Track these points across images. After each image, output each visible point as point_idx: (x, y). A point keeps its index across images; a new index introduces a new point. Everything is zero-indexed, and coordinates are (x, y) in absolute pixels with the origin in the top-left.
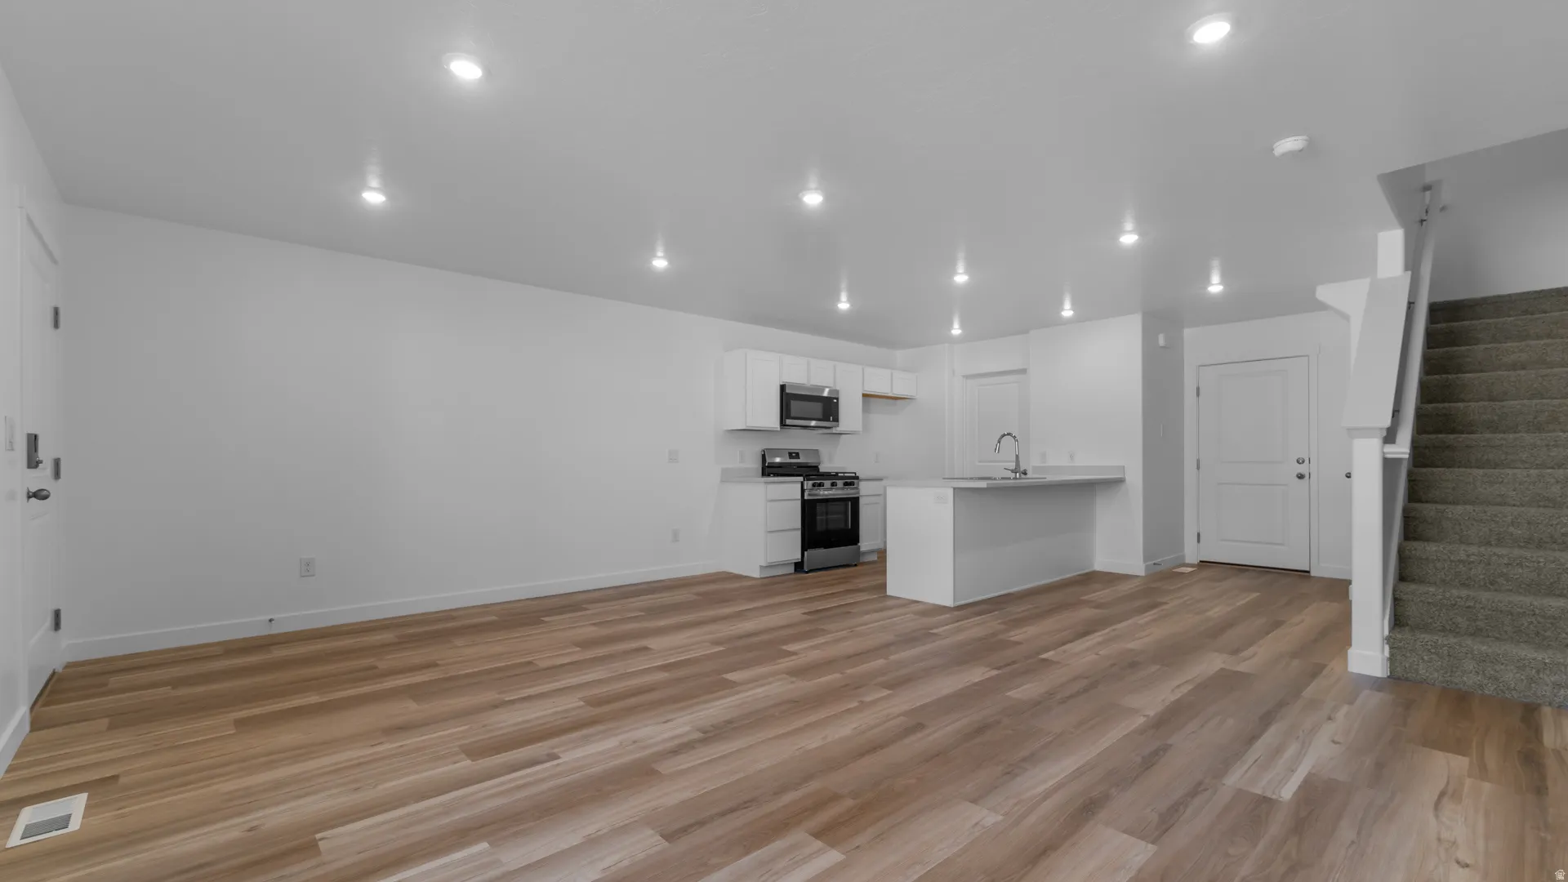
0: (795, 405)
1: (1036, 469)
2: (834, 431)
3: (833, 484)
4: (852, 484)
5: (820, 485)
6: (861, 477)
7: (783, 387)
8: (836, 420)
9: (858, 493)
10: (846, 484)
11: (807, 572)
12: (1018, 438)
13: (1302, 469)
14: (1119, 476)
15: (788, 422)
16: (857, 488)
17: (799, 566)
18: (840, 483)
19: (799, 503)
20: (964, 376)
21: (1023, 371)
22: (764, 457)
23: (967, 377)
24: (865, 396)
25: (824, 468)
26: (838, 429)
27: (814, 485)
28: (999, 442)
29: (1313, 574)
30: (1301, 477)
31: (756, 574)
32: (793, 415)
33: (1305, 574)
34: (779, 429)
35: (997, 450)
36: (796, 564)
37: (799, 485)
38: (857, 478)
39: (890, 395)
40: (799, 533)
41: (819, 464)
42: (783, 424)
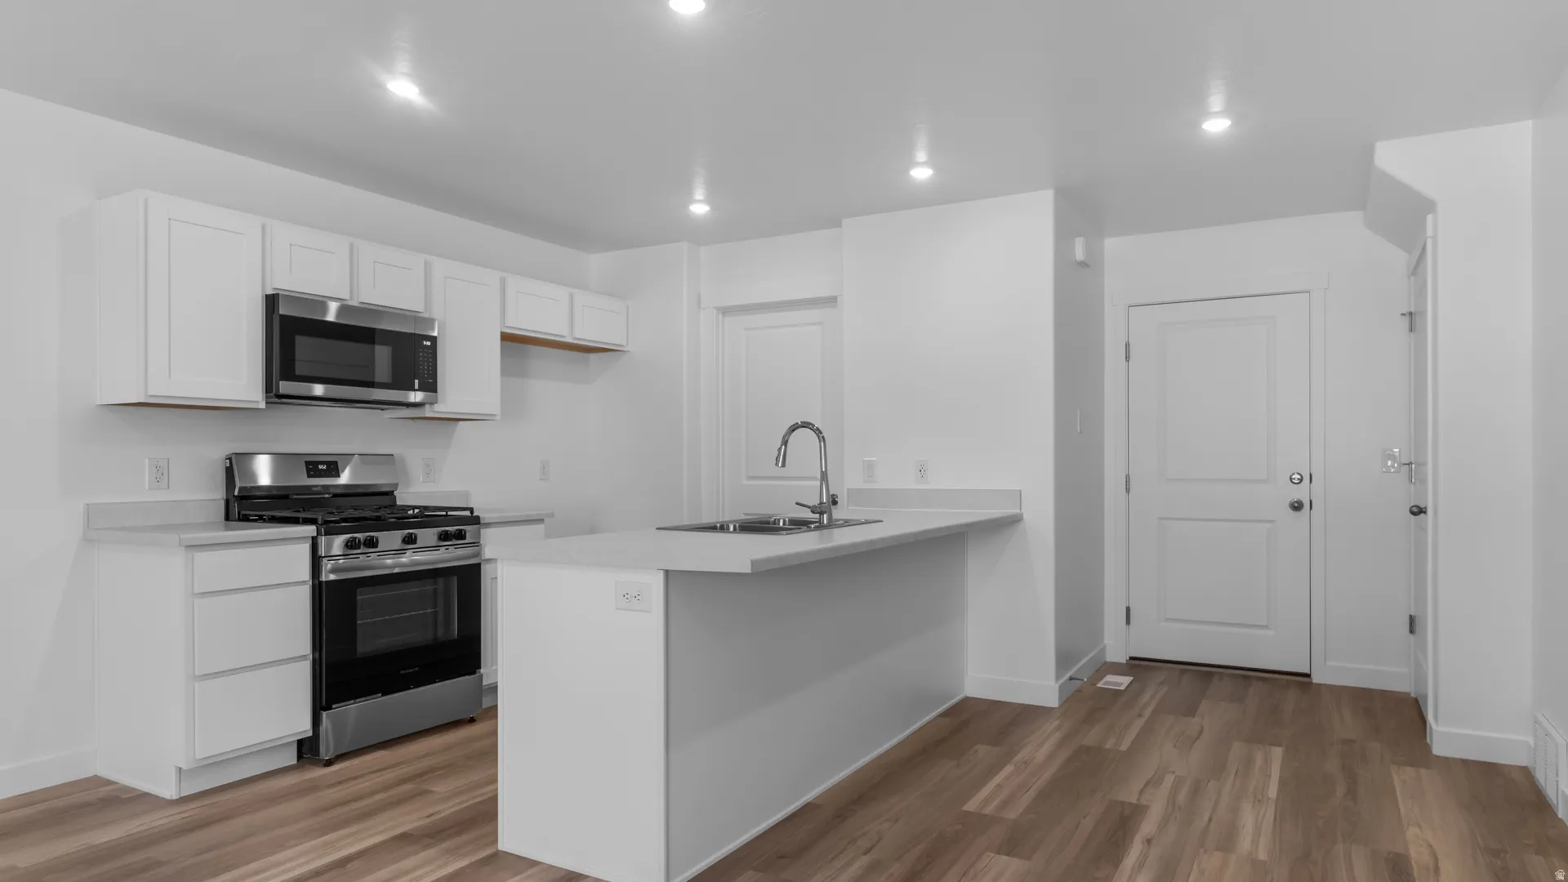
0: (304, 345)
1: (857, 495)
2: (428, 412)
3: (410, 540)
4: (460, 535)
5: (372, 543)
6: (485, 516)
7: (271, 301)
8: (430, 386)
9: (478, 555)
10: (444, 537)
11: (329, 763)
12: (824, 434)
13: (1301, 493)
14: (1013, 511)
15: (285, 387)
16: (476, 544)
17: (307, 750)
18: (427, 536)
19: (304, 595)
20: (718, 309)
21: (831, 301)
22: (229, 472)
23: (725, 311)
24: (506, 338)
25: (407, 497)
26: (437, 407)
27: (351, 545)
28: (785, 443)
29: (1316, 679)
30: (1297, 506)
31: (168, 790)
32: (300, 370)
33: (1301, 680)
34: (262, 405)
35: (782, 459)
36: (300, 743)
37: (306, 548)
38: (475, 520)
39: (569, 340)
40: (305, 669)
41: (396, 485)
42: (273, 394)
